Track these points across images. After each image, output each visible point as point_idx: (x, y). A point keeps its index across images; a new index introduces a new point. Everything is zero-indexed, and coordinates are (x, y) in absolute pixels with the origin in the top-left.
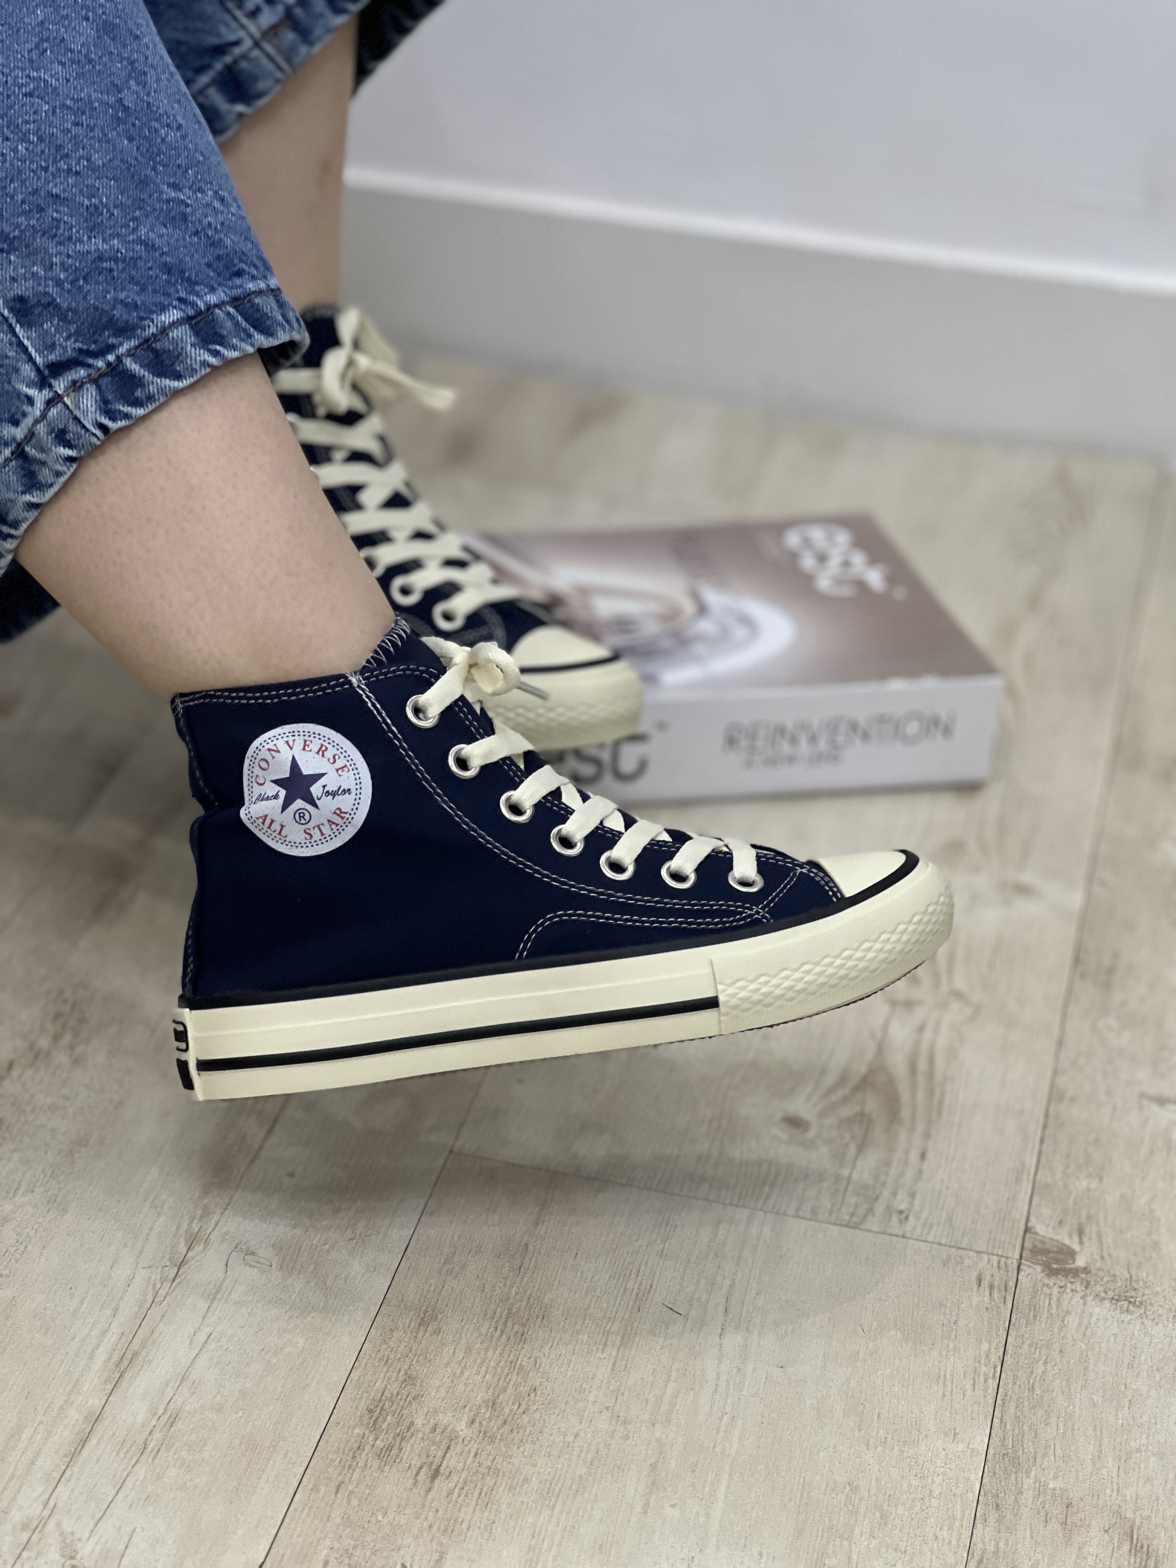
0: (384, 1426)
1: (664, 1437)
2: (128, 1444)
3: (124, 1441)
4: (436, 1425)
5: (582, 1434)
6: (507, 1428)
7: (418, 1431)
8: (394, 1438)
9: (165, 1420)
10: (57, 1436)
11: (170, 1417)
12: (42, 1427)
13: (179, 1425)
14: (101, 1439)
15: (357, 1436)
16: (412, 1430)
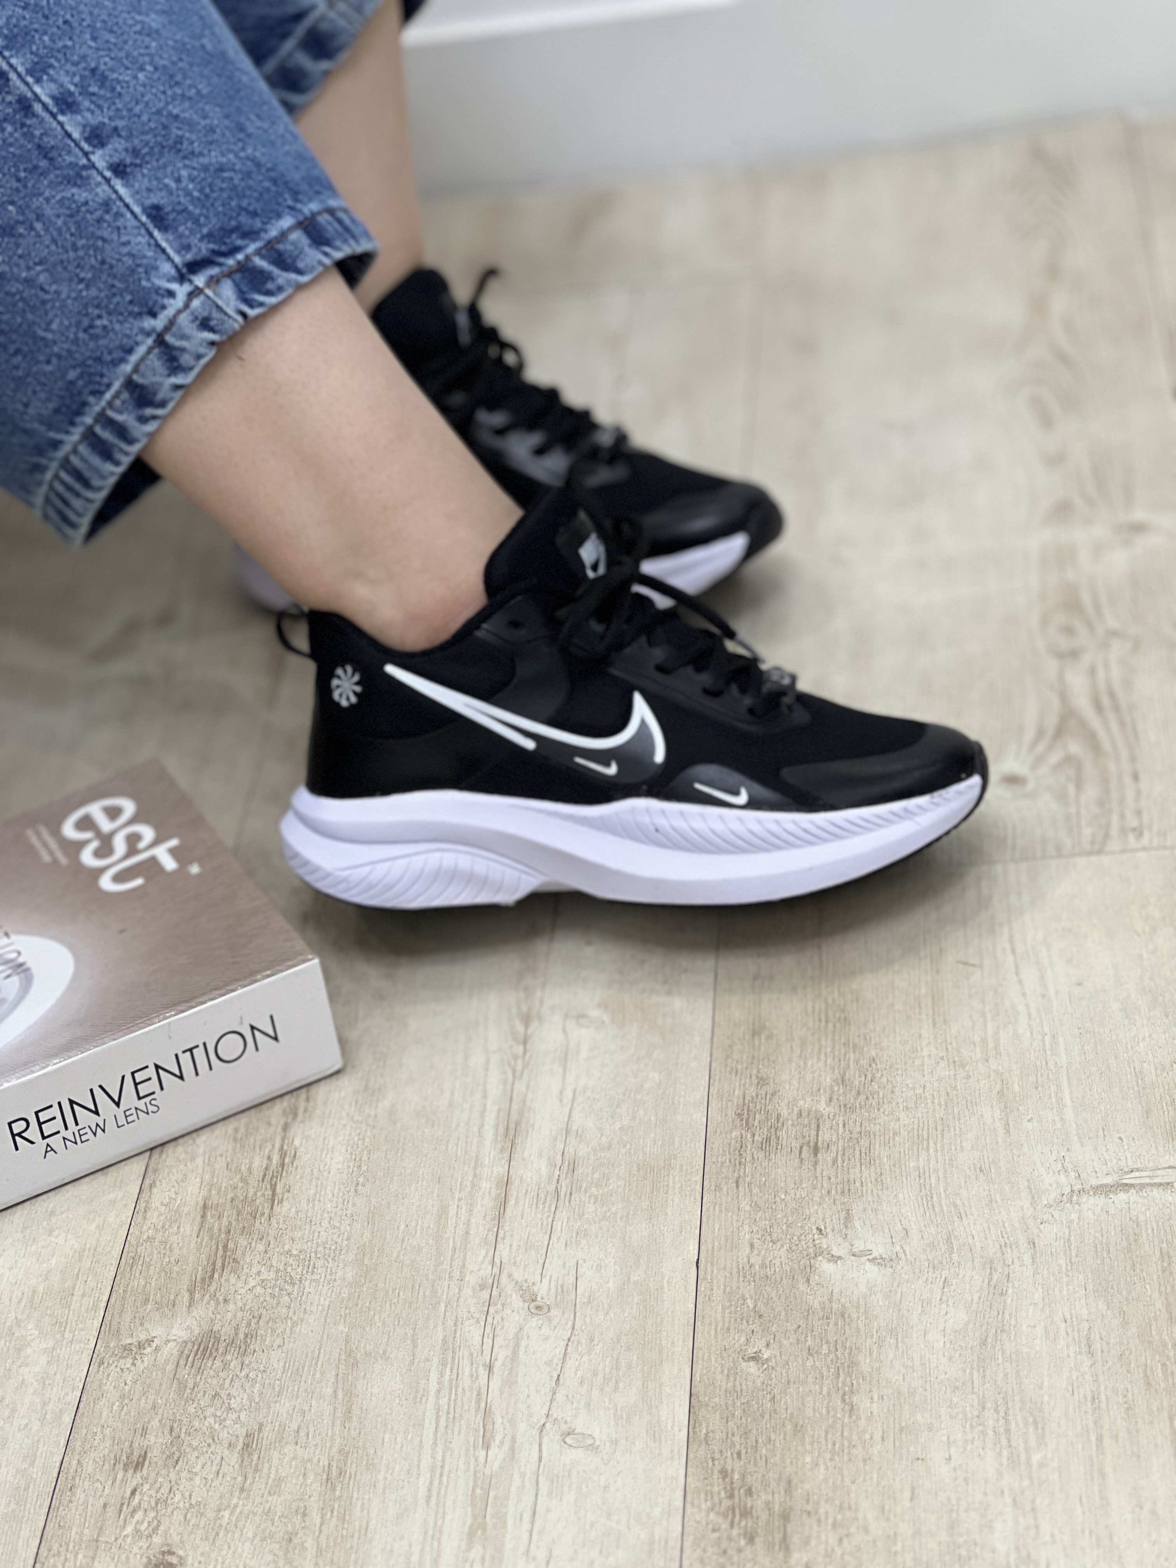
0: (756, 1123)
1: (1000, 1068)
2: (542, 1196)
3: (538, 1194)
4: (800, 1111)
5: (928, 1084)
7: (787, 1120)
8: (768, 1131)
9: (566, 1169)
10: (479, 1205)
11: (569, 1164)
12: (463, 1202)
13: (579, 1170)
14: (517, 1197)
15: (736, 1137)
16: (781, 1120)
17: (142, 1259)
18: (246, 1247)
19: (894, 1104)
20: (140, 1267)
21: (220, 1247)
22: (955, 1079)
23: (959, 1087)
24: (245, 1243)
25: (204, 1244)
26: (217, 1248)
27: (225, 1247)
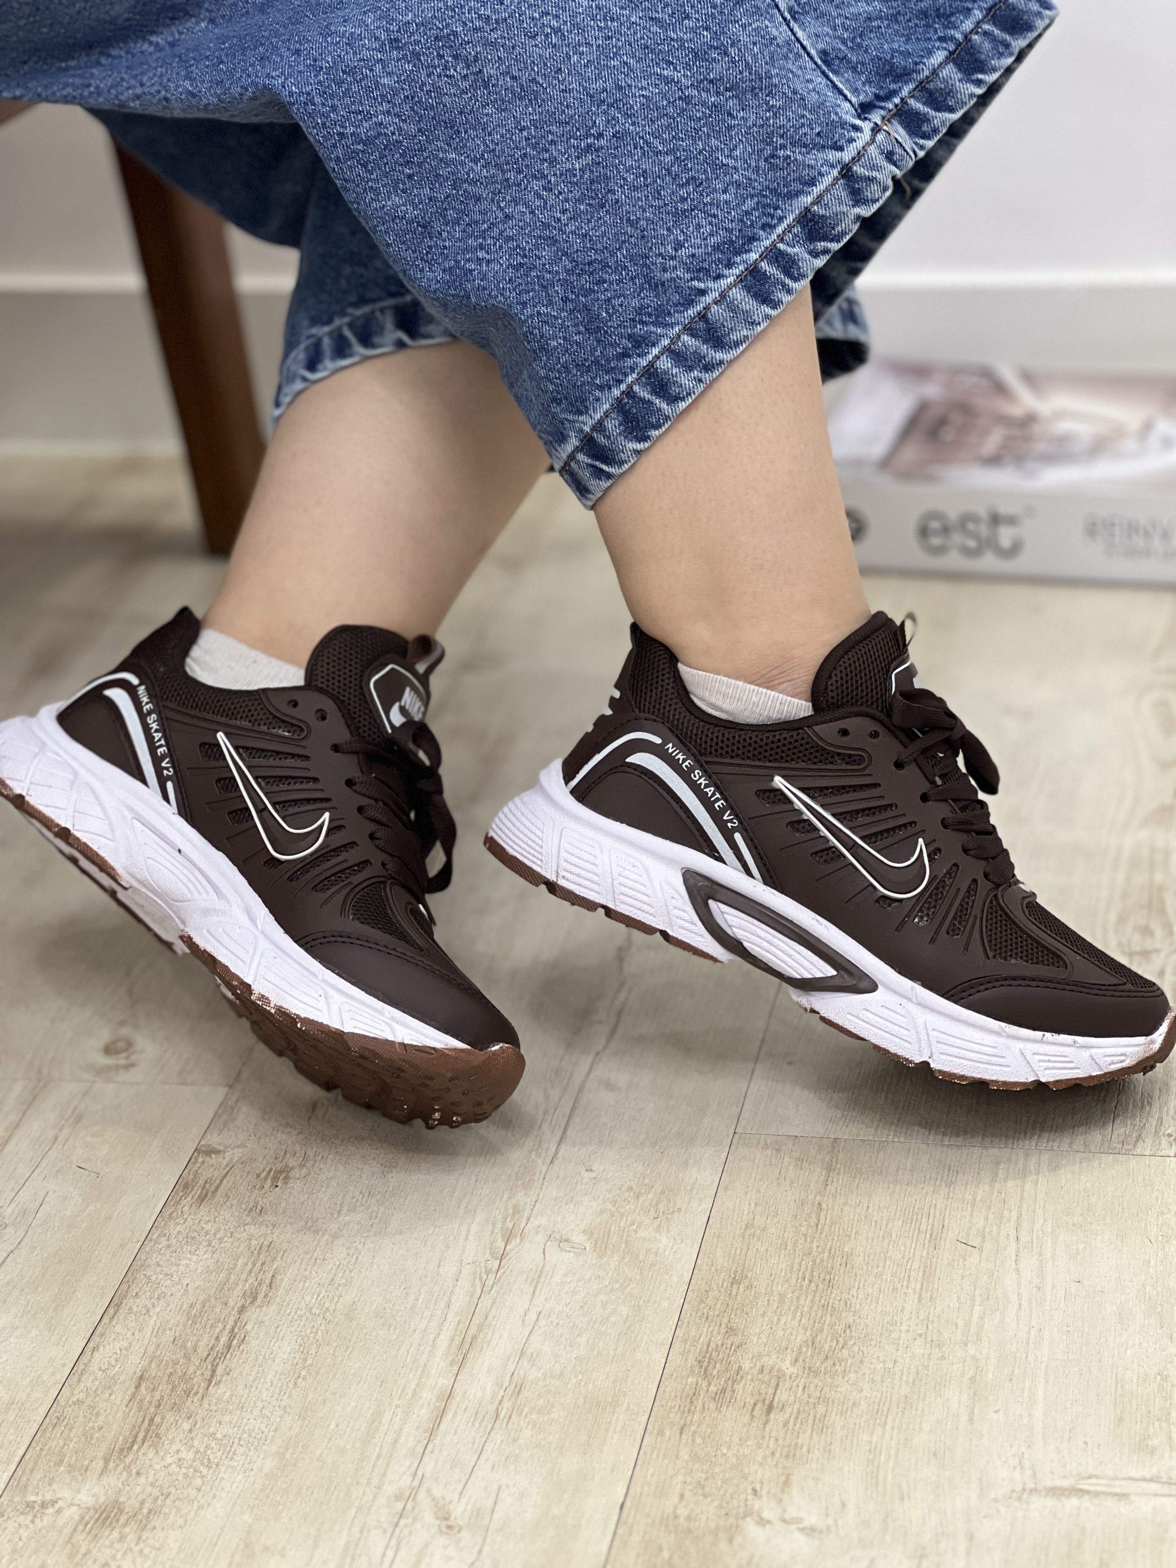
0: (715, 1373)
1: (978, 1354)
2: (481, 1415)
3: (477, 1413)
4: (763, 1367)
5: (900, 1360)
6: (829, 1362)
7: (747, 1373)
8: (726, 1382)
9: (512, 1390)
10: (415, 1416)
11: (516, 1387)
12: (400, 1410)
13: (525, 1394)
14: (456, 1412)
15: (691, 1384)
16: (741, 1373)
17: (66, 1420)
18: (172, 1424)
19: (860, 1375)
20: (62, 1428)
21: (147, 1421)
22: (929, 1359)
23: (931, 1368)
24: (172, 1420)
25: (131, 1414)
26: (143, 1421)
27: (152, 1420)
